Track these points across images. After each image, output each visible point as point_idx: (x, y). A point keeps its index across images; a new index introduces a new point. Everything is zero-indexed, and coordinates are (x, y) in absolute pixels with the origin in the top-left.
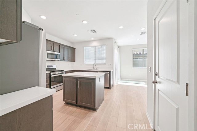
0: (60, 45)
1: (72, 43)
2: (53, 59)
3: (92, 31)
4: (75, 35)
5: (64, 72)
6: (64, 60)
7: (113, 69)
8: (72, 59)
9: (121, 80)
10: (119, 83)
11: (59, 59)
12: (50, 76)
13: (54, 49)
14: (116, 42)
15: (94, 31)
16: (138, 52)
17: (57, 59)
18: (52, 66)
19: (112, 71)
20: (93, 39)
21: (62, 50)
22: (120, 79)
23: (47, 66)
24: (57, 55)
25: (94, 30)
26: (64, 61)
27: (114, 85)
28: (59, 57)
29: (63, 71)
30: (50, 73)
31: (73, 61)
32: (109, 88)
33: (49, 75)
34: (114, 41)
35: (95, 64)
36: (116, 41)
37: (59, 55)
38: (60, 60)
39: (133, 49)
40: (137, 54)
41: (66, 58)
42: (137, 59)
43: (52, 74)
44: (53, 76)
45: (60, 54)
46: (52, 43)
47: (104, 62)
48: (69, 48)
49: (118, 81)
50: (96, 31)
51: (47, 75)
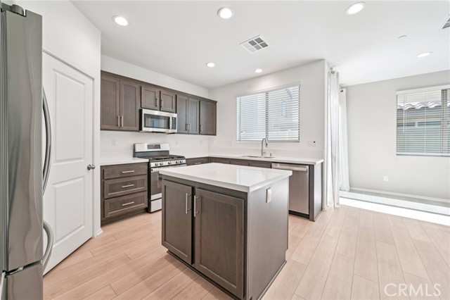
0: (176, 95)
1: (210, 89)
3: (252, 43)
4: (211, 65)
5: (184, 161)
6: (186, 131)
7: (323, 158)
8: (209, 128)
9: (351, 191)
10: (343, 202)
11: (174, 128)
12: (149, 169)
13: (163, 105)
14: (333, 72)
15: (259, 43)
16: (414, 104)
17: (169, 128)
18: (158, 146)
19: (319, 162)
20: (259, 71)
21: (181, 106)
22: (346, 186)
23: (148, 146)
24: (169, 118)
25: (259, 40)
26: (188, 134)
27: (325, 206)
28: (174, 123)
29: (182, 158)
30: (149, 163)
31: (209, 133)
32: (309, 217)
33: (146, 167)
34: (327, 70)
35: (265, 142)
36: (334, 70)
37: (174, 119)
38: (176, 131)
39: (397, 93)
40: (413, 109)
41: (193, 125)
42: (413, 125)
43: (153, 164)
44: (154, 170)
45: (175, 115)
46: (157, 91)
47: (294, 134)
48: (200, 100)
49: (341, 193)
50: (265, 40)
51: (142, 167)
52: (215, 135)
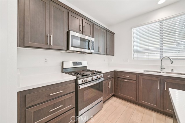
0: (93, 25)
2: (83, 50)
5: (102, 76)
6: (99, 52)
11: (92, 49)
12: (77, 86)
18: (80, 63)
23: (73, 63)
24: (89, 41)
26: (100, 54)
28: (93, 45)
30: (76, 81)
33: (74, 84)
41: (103, 49)
43: (80, 82)
44: (81, 87)
46: (81, 18)
48: (107, 31)
51: (70, 85)
52: (114, 55)
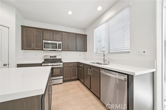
0: (62, 33)
5: (62, 64)
13: (54, 38)
17: (56, 48)
21: (65, 38)
37: (60, 44)
38: (61, 50)
48: (76, 35)
52: (86, 51)
